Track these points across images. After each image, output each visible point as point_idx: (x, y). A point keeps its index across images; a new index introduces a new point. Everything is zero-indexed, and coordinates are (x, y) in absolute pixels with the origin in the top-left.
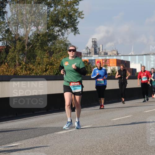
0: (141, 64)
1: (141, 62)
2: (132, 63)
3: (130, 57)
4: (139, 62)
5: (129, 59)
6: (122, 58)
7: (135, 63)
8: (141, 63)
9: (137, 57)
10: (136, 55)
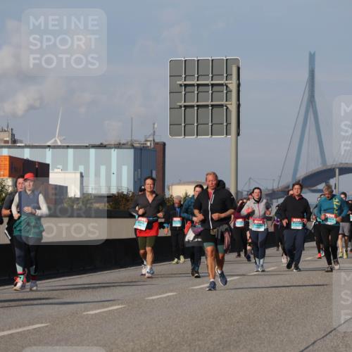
0: (81, 174)
1: (81, 169)
2: (56, 170)
3: (49, 152)
4: (76, 169)
5: (47, 157)
6: (27, 154)
7: (65, 169)
8: (83, 171)
9: (71, 151)
10: (68, 147)
